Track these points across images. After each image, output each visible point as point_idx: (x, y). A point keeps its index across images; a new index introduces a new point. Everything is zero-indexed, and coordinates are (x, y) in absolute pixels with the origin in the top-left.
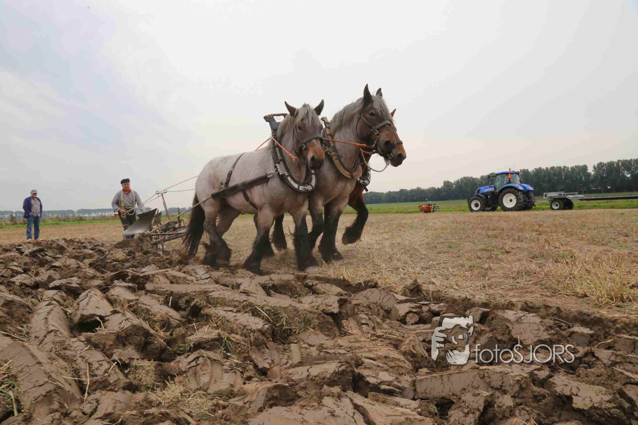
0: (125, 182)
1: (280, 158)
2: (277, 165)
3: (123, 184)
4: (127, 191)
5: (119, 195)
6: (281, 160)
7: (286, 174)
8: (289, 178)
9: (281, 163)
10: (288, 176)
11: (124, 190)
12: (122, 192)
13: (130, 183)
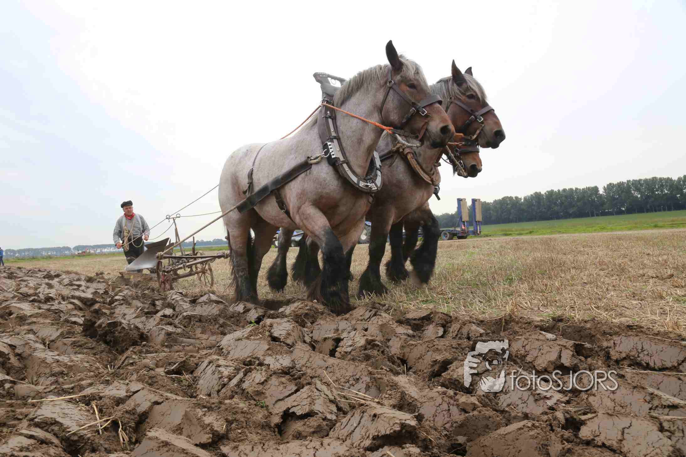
0: (127, 205)
1: (334, 134)
2: (329, 144)
3: (125, 208)
4: (129, 216)
5: (120, 223)
6: (335, 138)
7: (342, 159)
8: (345, 166)
9: (335, 141)
10: (344, 162)
11: (126, 215)
12: (124, 219)
13: (133, 206)
